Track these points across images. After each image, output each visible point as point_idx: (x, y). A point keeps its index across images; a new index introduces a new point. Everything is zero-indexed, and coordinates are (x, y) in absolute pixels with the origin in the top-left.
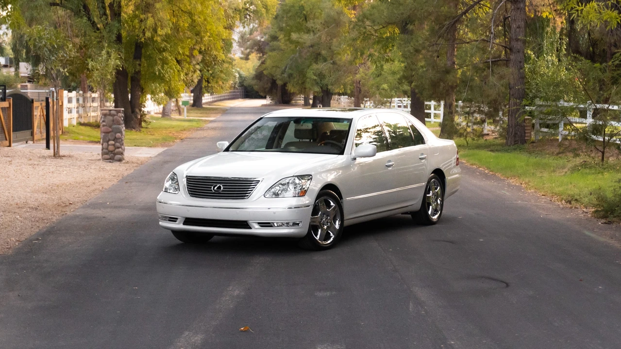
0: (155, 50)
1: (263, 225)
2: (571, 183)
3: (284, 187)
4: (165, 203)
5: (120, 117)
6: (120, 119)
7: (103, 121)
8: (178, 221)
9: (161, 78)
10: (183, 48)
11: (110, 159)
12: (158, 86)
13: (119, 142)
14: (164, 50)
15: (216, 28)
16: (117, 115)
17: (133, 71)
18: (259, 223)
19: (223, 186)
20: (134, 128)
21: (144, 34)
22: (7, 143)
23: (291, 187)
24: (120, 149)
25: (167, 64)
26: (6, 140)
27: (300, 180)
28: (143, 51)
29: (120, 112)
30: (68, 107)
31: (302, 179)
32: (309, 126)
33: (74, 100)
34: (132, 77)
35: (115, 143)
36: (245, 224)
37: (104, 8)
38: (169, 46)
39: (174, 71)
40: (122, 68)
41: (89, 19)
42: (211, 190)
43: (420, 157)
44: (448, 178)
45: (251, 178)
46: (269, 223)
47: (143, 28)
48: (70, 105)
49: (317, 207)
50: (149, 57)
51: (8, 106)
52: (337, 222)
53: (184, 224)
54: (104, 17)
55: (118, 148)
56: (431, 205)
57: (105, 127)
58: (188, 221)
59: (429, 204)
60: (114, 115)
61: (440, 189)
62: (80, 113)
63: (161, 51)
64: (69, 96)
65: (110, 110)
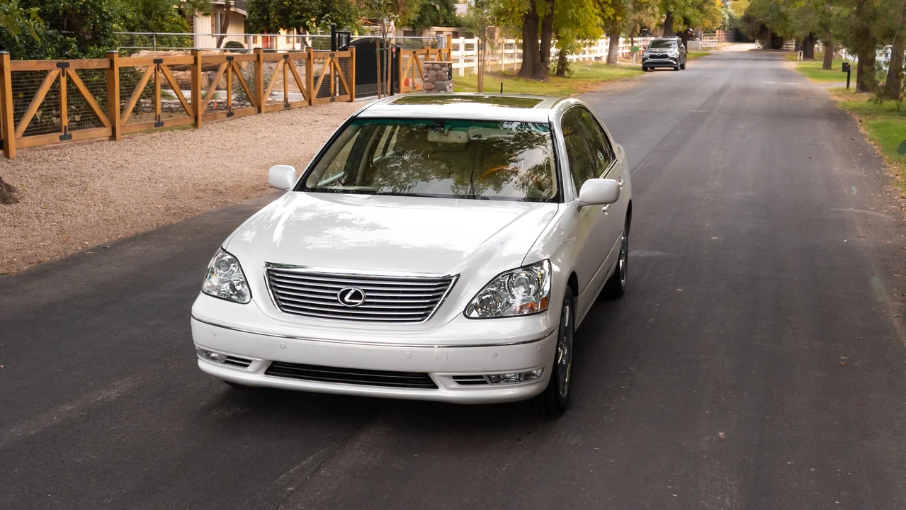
5: (445, 72)
6: (444, 74)
7: (427, 77)
8: (253, 365)
16: (441, 70)
19: (365, 291)
22: (348, 98)
29: (444, 66)
42: (336, 301)
51: (349, 55)
53: (267, 374)
57: (428, 83)
60: (438, 70)
65: (434, 64)
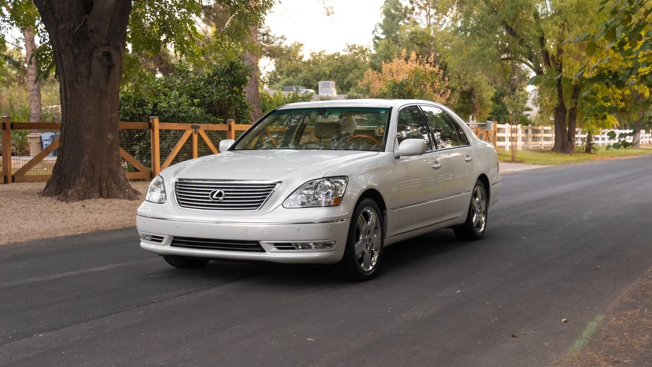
1: (282, 246)
3: (310, 193)
4: (148, 217)
8: (164, 241)
18: (275, 244)
19: (225, 192)
27: (332, 183)
31: (336, 182)
32: (335, 118)
36: (255, 246)
42: (208, 199)
43: (466, 159)
44: (492, 188)
46: (290, 244)
53: (171, 245)
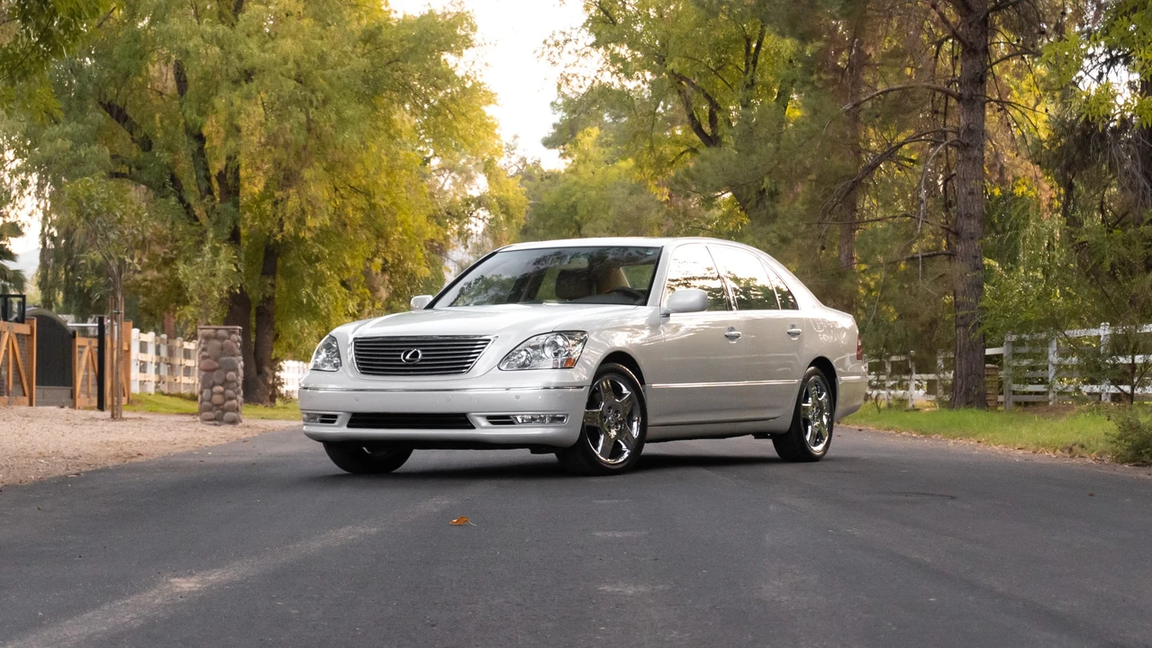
0: (301, 260)
1: (497, 420)
2: (1072, 429)
3: (536, 353)
4: (314, 389)
5: (235, 342)
6: (234, 345)
7: (204, 350)
8: (338, 420)
9: (311, 311)
10: (353, 257)
11: (215, 419)
12: (306, 323)
13: (233, 389)
14: (318, 259)
15: (414, 221)
16: (229, 339)
17: (261, 297)
18: (489, 418)
19: (422, 351)
20: (262, 402)
21: (281, 226)
22: (26, 399)
23: (549, 352)
24: (234, 401)
25: (323, 285)
26: (25, 395)
27: (565, 339)
28: (279, 262)
29: (234, 333)
30: (140, 359)
31: (570, 338)
32: (583, 263)
33: (151, 349)
34: (258, 308)
35: (225, 389)
36: (461, 420)
37: (208, 179)
38: (327, 251)
39: (336, 298)
40: (241, 288)
41: (181, 200)
42: (401, 361)
43: (789, 331)
44: (842, 379)
45: (476, 336)
46: (507, 417)
47: (280, 215)
48: (143, 357)
49: (597, 395)
50: (290, 274)
51: (29, 333)
52: (635, 424)
53: (349, 426)
54: (208, 197)
55: (231, 399)
56: (810, 424)
57: (208, 360)
58: (358, 419)
59: (807, 422)
60: (224, 338)
61: (826, 397)
62: (162, 374)
63: (313, 260)
64: (142, 339)
65: (217, 329)
